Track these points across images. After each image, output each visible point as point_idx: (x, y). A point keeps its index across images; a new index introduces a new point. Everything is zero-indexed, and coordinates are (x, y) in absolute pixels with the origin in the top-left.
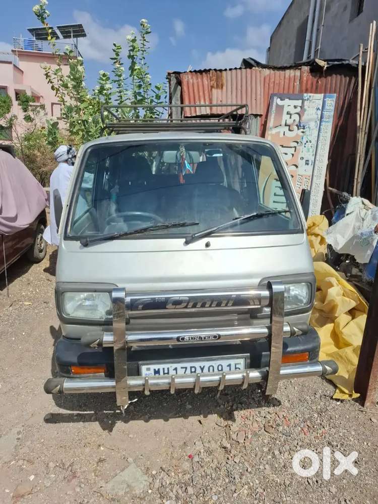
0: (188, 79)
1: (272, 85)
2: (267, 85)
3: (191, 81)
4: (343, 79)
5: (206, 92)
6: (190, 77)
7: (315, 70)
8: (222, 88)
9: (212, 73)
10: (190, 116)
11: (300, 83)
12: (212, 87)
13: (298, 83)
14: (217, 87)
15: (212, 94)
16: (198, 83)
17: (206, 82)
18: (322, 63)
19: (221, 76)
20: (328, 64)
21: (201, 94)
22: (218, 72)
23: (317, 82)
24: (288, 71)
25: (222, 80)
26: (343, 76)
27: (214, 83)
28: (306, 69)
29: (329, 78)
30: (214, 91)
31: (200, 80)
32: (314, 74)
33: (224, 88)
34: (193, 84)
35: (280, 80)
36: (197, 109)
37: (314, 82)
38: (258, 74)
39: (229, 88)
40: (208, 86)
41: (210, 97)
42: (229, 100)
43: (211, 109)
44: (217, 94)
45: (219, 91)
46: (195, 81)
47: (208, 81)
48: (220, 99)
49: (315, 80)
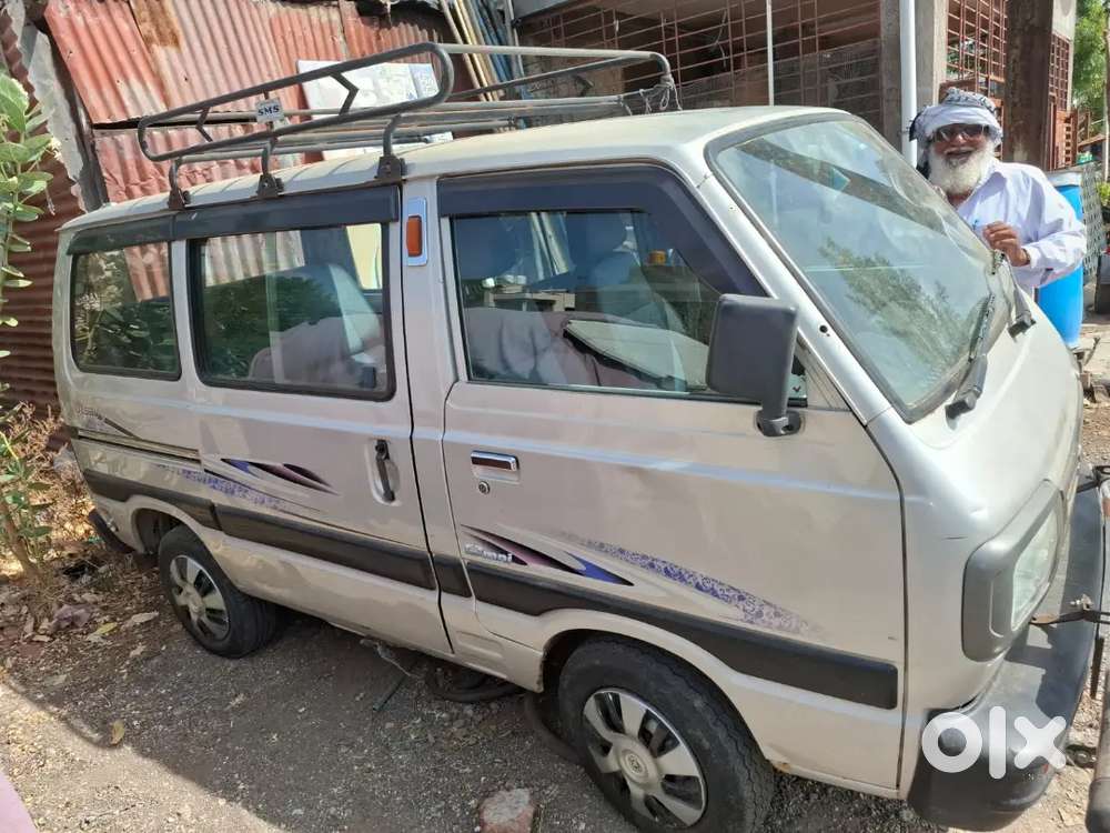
0: (68, 14)
1: (290, 41)
2: (280, 40)
3: (79, 20)
4: (419, 33)
5: (136, 53)
6: (72, 6)
7: (368, 8)
8: (176, 42)
10: (109, 121)
11: (345, 38)
12: (148, 41)
13: (341, 39)
14: (163, 41)
15: (154, 59)
16: (101, 24)
17: (125, 28)
19: (163, 10)
21: (123, 57)
23: (379, 38)
24: (313, 10)
25: (169, 23)
26: (416, 26)
27: (147, 27)
28: (348, 7)
29: (394, 29)
30: (159, 51)
31: (103, 17)
32: (367, 19)
33: (183, 43)
34: (87, 27)
35: (303, 30)
36: (128, 103)
37: (374, 40)
38: (255, 12)
39: (196, 44)
40: (135, 37)
41: (153, 66)
42: (207, 77)
43: (166, 100)
44: (169, 60)
45: (172, 50)
46: (90, 20)
47: (127, 21)
48: (181, 74)
49: (373, 32)
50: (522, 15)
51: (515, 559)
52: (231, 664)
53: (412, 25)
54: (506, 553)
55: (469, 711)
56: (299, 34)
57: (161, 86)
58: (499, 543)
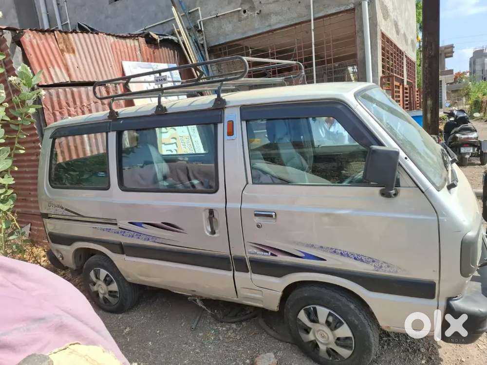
0: (30, 39)
1: (119, 53)
2: (115, 53)
3: (34, 41)
4: (170, 51)
5: (57, 56)
6: (32, 36)
7: (150, 41)
8: (74, 52)
9: (57, 34)
10: (46, 84)
11: (140, 53)
12: (62, 51)
13: (139, 53)
14: (68, 52)
15: (65, 59)
16: (43, 44)
17: (53, 45)
18: (156, 37)
19: (69, 39)
20: (159, 37)
21: (52, 58)
22: (63, 34)
23: (154, 53)
24: (128, 40)
25: (71, 44)
26: (169, 49)
27: (62, 46)
28: (142, 40)
29: (160, 50)
30: (67, 55)
31: (44, 41)
32: (149, 45)
33: (76, 52)
34: (38, 45)
35: (124, 48)
36: (54, 76)
37: (152, 53)
38: (105, 40)
39: (82, 53)
40: (57, 49)
41: (64, 62)
42: (86, 67)
43: (69, 75)
44: (71, 59)
45: (72, 55)
46: (39, 42)
47: (54, 43)
48: (76, 65)
49: (152, 51)
50: (210, 46)
51: (272, 254)
52: (120, 316)
53: (167, 48)
54: (268, 252)
55: (234, 326)
56: (122, 50)
57: (68, 70)
58: (264, 248)
